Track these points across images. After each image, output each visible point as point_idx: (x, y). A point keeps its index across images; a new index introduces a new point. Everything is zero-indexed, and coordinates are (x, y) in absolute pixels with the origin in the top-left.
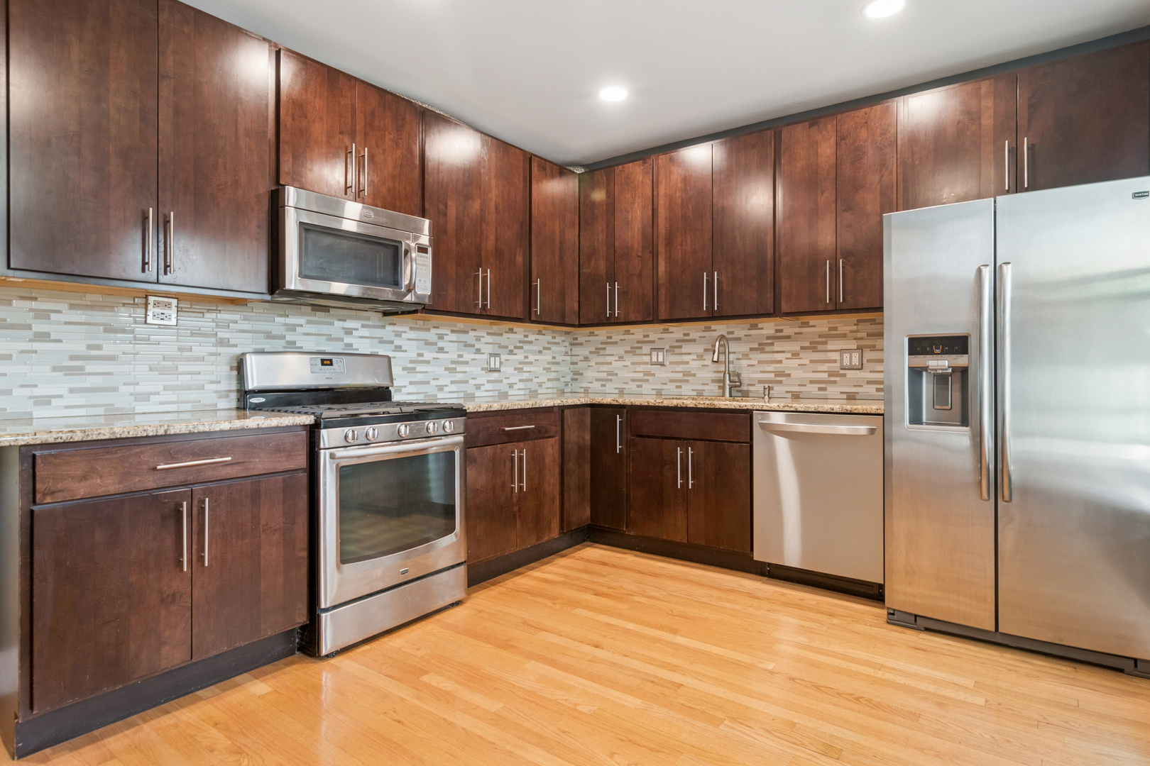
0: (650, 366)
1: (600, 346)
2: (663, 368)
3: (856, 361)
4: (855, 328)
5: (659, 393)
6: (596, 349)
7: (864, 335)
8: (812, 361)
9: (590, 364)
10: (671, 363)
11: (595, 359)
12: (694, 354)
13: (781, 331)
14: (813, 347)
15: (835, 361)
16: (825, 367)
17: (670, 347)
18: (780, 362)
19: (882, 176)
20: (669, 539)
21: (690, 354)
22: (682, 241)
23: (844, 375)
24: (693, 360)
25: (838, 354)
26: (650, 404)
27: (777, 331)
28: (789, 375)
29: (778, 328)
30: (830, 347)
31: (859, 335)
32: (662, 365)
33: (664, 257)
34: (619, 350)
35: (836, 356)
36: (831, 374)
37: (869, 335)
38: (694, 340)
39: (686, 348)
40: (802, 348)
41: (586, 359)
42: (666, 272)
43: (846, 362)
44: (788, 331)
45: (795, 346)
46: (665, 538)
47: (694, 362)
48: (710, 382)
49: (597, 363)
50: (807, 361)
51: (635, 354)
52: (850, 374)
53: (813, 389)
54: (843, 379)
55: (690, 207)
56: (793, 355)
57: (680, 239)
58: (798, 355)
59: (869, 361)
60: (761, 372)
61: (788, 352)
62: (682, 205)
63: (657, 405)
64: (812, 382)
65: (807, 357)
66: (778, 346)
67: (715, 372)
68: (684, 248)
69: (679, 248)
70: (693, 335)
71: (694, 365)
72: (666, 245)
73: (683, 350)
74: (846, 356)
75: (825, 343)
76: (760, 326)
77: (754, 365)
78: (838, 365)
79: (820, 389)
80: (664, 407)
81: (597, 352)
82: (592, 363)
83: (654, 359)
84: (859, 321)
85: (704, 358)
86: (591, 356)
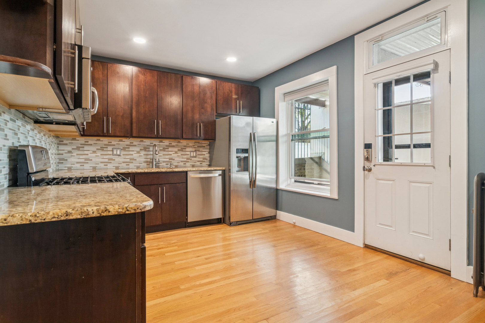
0: (112, 156)
1: (80, 146)
2: (120, 157)
3: (195, 155)
4: (194, 144)
5: (138, 167)
6: (77, 147)
7: (196, 147)
8: (181, 155)
9: (73, 155)
10: (123, 155)
11: (75, 153)
12: (135, 151)
13: (171, 144)
14: (182, 150)
15: (188, 155)
16: (186, 157)
17: (123, 148)
18: (171, 155)
19: (211, 101)
20: (154, 224)
21: (134, 151)
22: (144, 105)
23: (191, 159)
24: (135, 153)
25: (189, 152)
26: (146, 172)
27: (170, 144)
28: (174, 159)
29: (170, 143)
30: (187, 150)
31: (195, 147)
32: (119, 155)
33: (135, 110)
34: (94, 148)
35: (189, 153)
36: (187, 159)
37: (198, 147)
38: (135, 146)
39: (131, 148)
40: (178, 150)
41: (70, 152)
42: (136, 117)
43: (192, 155)
44: (174, 144)
45: (176, 150)
46: (152, 224)
47: (135, 154)
48: (143, 162)
49: (77, 155)
50: (180, 155)
51: (103, 150)
52: (193, 159)
53: (182, 164)
54: (191, 160)
55: (148, 93)
56: (175, 152)
57: (143, 105)
58: (177, 152)
59: (198, 155)
60: (164, 158)
61: (174, 151)
62: (144, 91)
63: (149, 172)
64: (182, 162)
65: (180, 153)
66: (170, 149)
67: (145, 158)
68: (145, 108)
69: (142, 108)
70: (135, 143)
71: (135, 156)
72: (136, 106)
73: (130, 149)
74: (192, 153)
75: (185, 149)
76: (163, 141)
77: (161, 156)
78: (189, 156)
79: (184, 164)
80: (152, 172)
81: (78, 148)
82: (74, 154)
83: (115, 153)
84: (195, 142)
85: (140, 153)
86: (73, 151)
